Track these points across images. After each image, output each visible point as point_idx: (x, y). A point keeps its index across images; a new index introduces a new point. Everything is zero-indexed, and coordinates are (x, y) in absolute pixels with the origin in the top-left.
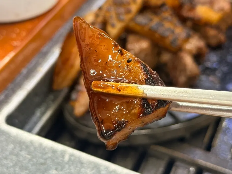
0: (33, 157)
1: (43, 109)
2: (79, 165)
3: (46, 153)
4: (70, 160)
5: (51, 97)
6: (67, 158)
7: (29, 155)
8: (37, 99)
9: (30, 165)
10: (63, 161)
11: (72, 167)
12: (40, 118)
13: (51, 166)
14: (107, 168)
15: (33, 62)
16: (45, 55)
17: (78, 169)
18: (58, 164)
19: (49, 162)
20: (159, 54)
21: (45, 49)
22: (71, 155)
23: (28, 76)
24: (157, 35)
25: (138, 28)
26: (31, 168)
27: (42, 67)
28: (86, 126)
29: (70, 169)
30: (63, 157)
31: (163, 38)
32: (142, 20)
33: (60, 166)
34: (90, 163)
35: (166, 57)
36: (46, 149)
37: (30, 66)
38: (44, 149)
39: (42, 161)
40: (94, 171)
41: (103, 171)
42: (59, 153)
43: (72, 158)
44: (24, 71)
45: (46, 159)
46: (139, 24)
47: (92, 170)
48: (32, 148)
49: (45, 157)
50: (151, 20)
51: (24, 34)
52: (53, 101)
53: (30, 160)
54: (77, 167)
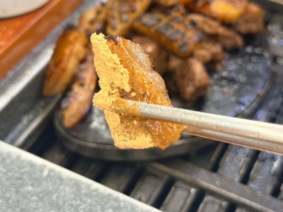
0: (9, 171)
1: (30, 116)
2: (58, 181)
3: (23, 167)
4: (49, 175)
5: (42, 103)
6: (45, 173)
7: (4, 168)
8: (24, 106)
9: (4, 179)
10: (41, 176)
11: (50, 184)
12: (27, 126)
13: (28, 181)
14: (88, 186)
15: (22, 64)
16: (36, 56)
17: (57, 186)
18: (36, 179)
19: (25, 177)
20: (167, 59)
21: (36, 50)
22: (51, 170)
23: (14, 80)
24: (163, 38)
25: (144, 29)
26: (5, 182)
27: (30, 70)
28: (76, 137)
29: (48, 186)
30: (42, 171)
31: (171, 41)
32: (148, 20)
33: (37, 181)
34: (70, 180)
35: (175, 63)
36: (24, 163)
37: (18, 68)
38: (22, 162)
39: (18, 175)
40: (73, 189)
41: (84, 189)
42: (38, 167)
43: (52, 174)
44: (11, 74)
45: (22, 174)
46: (144, 25)
47: (71, 188)
48: (8, 161)
49: (22, 171)
50: (159, 20)
51: (11, 32)
52: (44, 108)
53: (5, 174)
54: (55, 183)
